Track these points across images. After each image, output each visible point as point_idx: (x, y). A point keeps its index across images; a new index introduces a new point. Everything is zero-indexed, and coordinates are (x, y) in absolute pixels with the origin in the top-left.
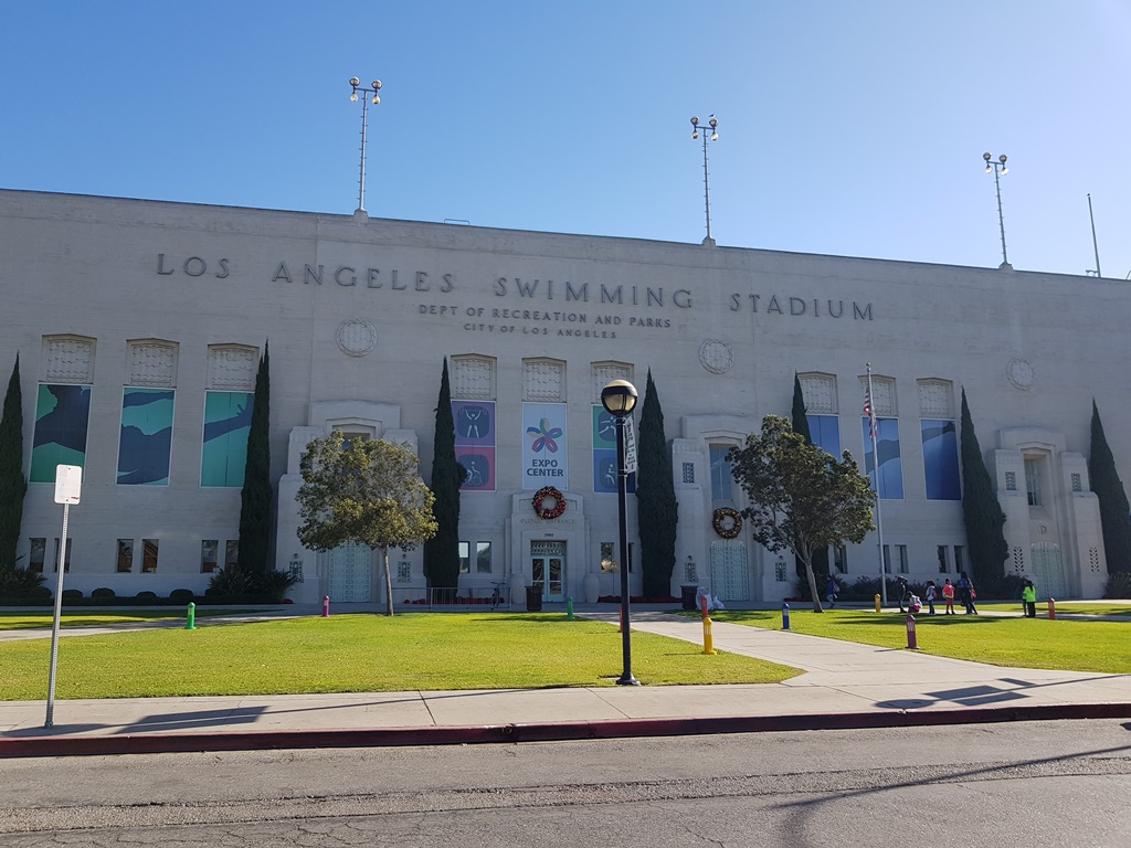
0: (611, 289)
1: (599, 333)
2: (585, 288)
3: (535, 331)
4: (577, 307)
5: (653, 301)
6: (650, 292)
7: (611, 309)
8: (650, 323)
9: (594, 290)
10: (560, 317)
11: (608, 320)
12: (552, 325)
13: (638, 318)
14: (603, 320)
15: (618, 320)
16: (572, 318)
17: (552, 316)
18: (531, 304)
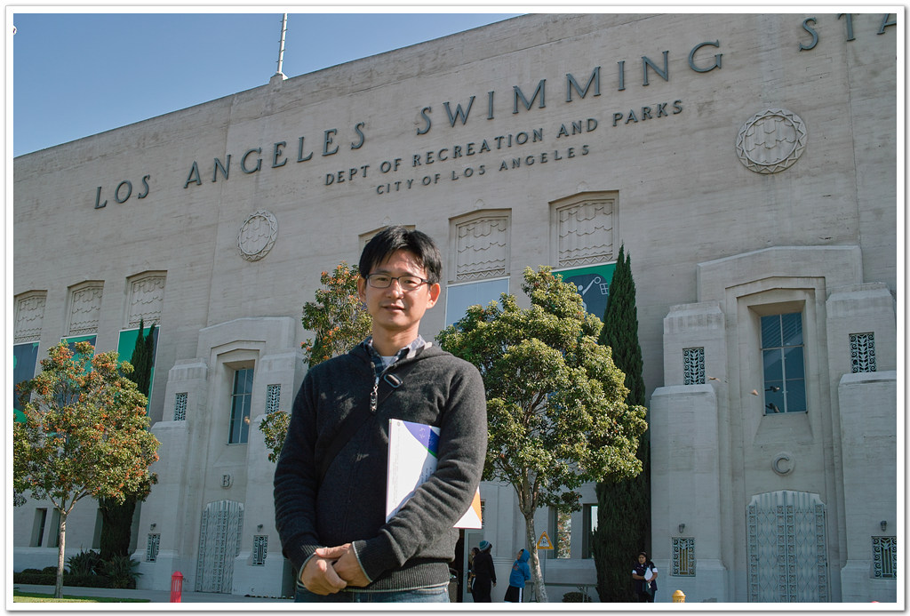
0: (582, 78)
1: (563, 153)
2: (541, 87)
3: (468, 173)
4: (528, 121)
5: (653, 77)
6: (647, 64)
7: (582, 110)
8: (646, 113)
9: (556, 88)
10: (505, 142)
11: (577, 128)
12: (493, 158)
13: (626, 112)
14: (569, 129)
15: (592, 125)
16: (522, 138)
17: (492, 144)
18: (463, 135)
